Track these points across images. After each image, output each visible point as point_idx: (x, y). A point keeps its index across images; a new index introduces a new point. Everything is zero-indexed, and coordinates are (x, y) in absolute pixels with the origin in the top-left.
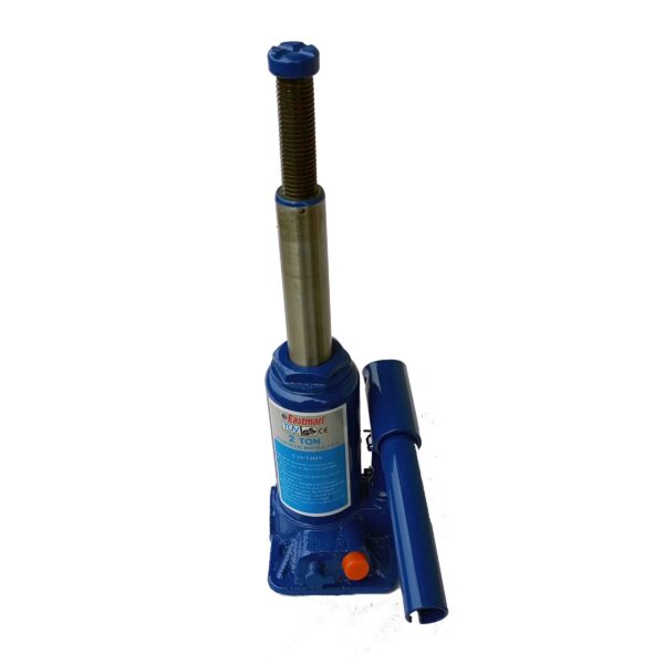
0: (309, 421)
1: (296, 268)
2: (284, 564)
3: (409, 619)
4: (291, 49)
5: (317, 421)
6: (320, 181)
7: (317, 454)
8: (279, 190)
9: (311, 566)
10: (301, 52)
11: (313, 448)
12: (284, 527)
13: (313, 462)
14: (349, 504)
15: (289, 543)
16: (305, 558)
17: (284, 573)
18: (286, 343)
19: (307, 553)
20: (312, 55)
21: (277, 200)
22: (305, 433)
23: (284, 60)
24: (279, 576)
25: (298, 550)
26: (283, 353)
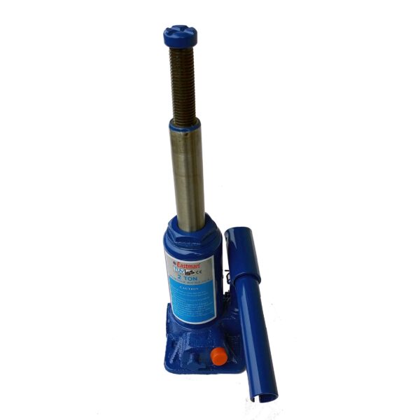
0: (190, 266)
1: (183, 170)
2: (175, 354)
3: (253, 400)
4: (179, 29)
5: (195, 266)
6: (198, 115)
7: (195, 286)
8: (171, 121)
9: (191, 357)
10: (185, 31)
11: (193, 283)
12: (175, 330)
13: (192, 291)
14: (215, 316)
15: (177, 340)
16: (187, 351)
17: (174, 360)
18: (176, 217)
19: (188, 348)
20: (192, 33)
21: (170, 127)
22: (187, 273)
23: (174, 36)
24: (171, 361)
25: (183, 345)
26: (174, 223)
